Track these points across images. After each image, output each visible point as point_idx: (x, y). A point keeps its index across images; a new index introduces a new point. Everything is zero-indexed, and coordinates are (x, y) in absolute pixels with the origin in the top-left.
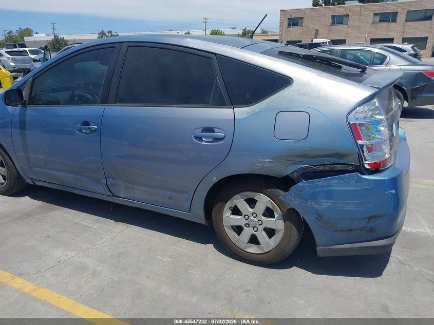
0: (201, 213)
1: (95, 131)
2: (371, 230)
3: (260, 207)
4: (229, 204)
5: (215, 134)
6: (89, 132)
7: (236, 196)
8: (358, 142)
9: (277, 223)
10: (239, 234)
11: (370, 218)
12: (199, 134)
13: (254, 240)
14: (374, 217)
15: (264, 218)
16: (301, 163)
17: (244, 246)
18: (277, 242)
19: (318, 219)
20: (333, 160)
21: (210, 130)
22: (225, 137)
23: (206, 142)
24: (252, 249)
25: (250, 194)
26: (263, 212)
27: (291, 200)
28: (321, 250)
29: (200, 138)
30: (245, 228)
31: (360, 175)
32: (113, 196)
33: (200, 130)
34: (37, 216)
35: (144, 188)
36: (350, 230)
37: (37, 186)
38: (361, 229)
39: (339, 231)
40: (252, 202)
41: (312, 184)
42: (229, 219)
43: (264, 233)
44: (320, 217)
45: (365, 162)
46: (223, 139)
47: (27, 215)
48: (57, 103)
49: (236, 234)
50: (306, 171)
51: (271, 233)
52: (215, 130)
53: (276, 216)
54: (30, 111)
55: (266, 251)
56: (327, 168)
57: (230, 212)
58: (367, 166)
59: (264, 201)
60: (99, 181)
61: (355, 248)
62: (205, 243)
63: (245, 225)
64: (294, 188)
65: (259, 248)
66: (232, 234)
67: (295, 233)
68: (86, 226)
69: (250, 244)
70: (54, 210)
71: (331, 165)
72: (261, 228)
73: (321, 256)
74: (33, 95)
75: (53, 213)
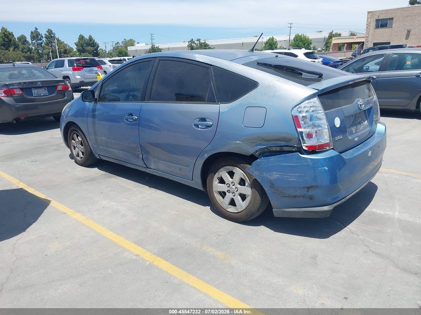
0: (199, 181)
1: (136, 120)
2: (311, 198)
3: (237, 178)
4: (217, 176)
5: (206, 122)
6: (132, 121)
7: (221, 169)
8: (298, 129)
9: (247, 190)
10: (223, 198)
11: (308, 188)
12: (197, 122)
13: (232, 203)
14: (311, 187)
15: (239, 186)
16: (261, 145)
17: (226, 207)
18: (247, 204)
19: (271, 186)
20: (283, 143)
21: (204, 120)
22: (212, 125)
23: (201, 128)
24: (231, 209)
25: (230, 168)
26: (238, 182)
27: (253, 172)
28: (276, 212)
29: (197, 126)
30: (227, 193)
31: (300, 155)
32: (147, 168)
33: (198, 120)
34: (99, 181)
35: (164, 162)
36: (295, 197)
37: (102, 160)
38: (303, 196)
39: (287, 197)
40: (231, 174)
41: (266, 160)
42: (217, 186)
43: (239, 198)
44: (272, 185)
45: (303, 145)
46: (211, 126)
47: (93, 179)
48: (118, 100)
49: (221, 198)
50: (264, 151)
51: (243, 197)
52: (207, 119)
53: (246, 184)
54: (99, 106)
55: (240, 210)
56: (278, 149)
57: (218, 181)
58: (305, 148)
59: (239, 173)
60: (138, 156)
61: (300, 212)
62: (205, 205)
63: (228, 191)
64: (254, 163)
65: (236, 208)
66: (218, 198)
67: (258, 197)
68: (128, 189)
69: (230, 206)
70: (110, 177)
71: (281, 146)
72: (237, 193)
73: (276, 216)
74: (101, 95)
75: (110, 179)
